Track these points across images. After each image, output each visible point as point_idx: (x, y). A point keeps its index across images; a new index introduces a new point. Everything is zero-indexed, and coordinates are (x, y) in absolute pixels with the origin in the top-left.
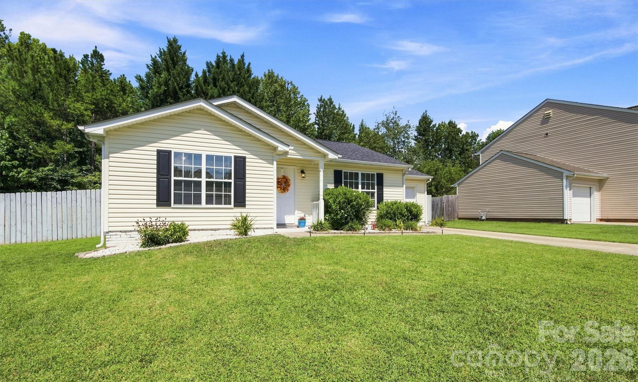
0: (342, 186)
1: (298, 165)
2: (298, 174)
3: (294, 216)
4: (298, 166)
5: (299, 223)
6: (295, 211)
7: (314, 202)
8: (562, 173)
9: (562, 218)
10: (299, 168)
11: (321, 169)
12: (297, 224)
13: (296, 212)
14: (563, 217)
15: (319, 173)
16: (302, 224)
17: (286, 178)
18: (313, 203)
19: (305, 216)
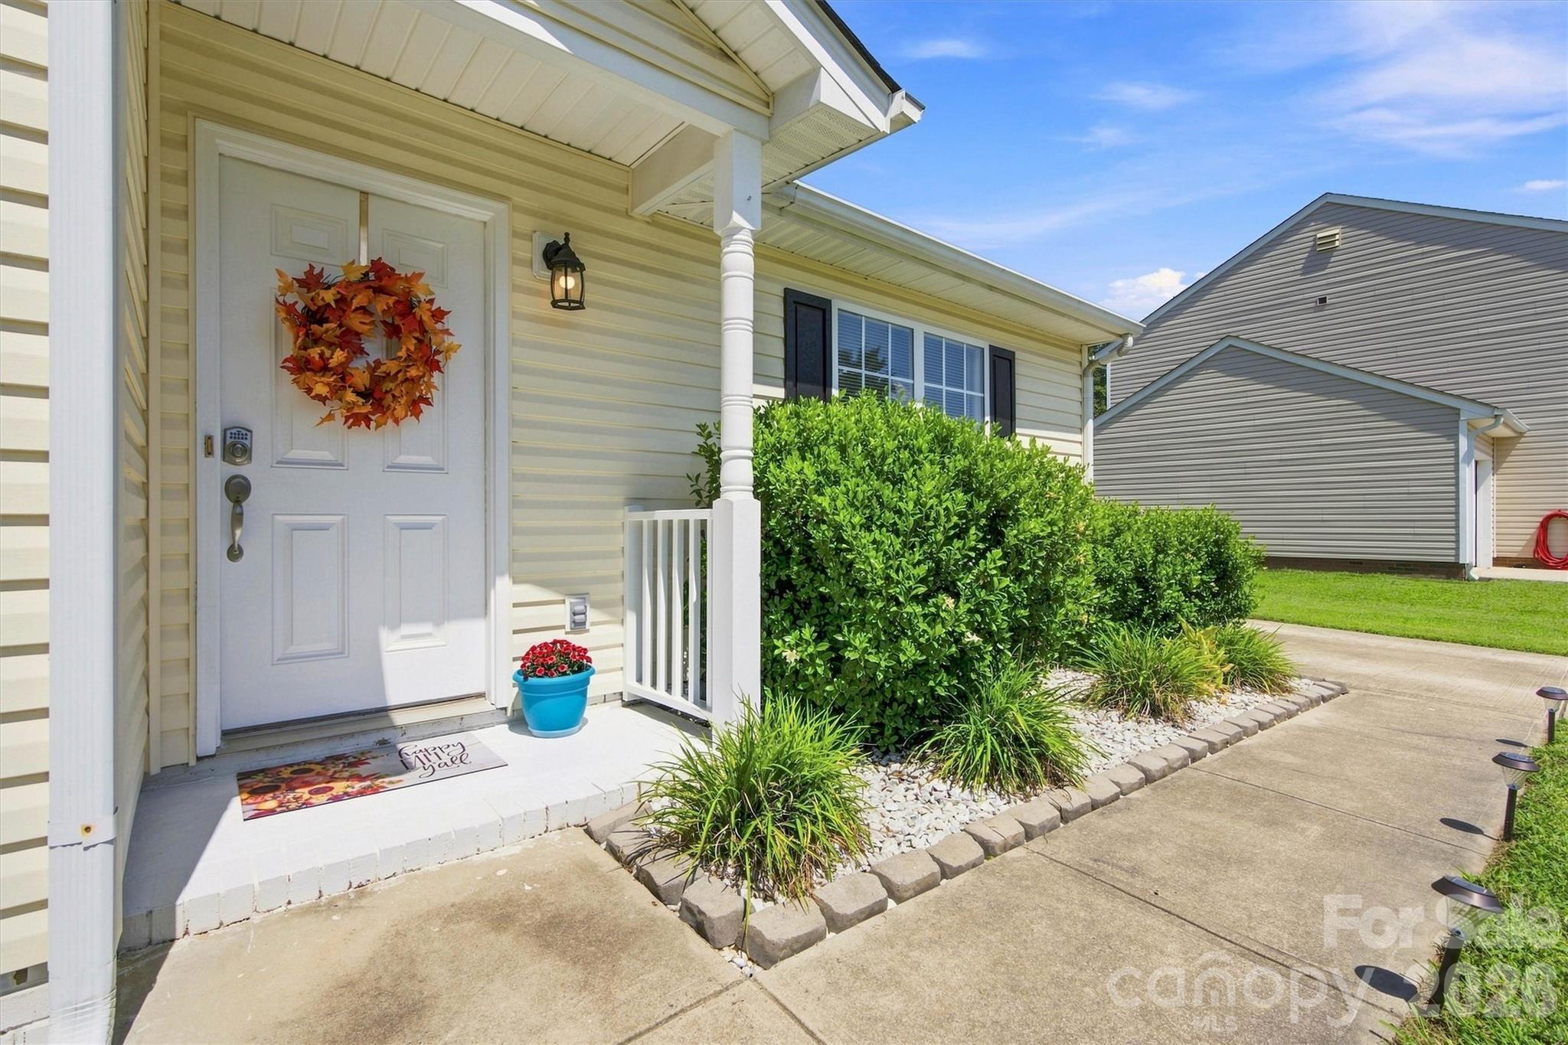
0: (826, 398)
1: (521, 196)
2: (523, 277)
3: (478, 626)
4: (516, 208)
5: (528, 695)
6: (487, 586)
7: (662, 515)
8: (1456, 412)
9: (1452, 559)
10: (526, 223)
11: (737, 219)
12: (506, 694)
13: (504, 590)
14: (1457, 555)
15: (719, 255)
16: (551, 706)
17: (400, 286)
18: (645, 517)
19: (578, 626)
